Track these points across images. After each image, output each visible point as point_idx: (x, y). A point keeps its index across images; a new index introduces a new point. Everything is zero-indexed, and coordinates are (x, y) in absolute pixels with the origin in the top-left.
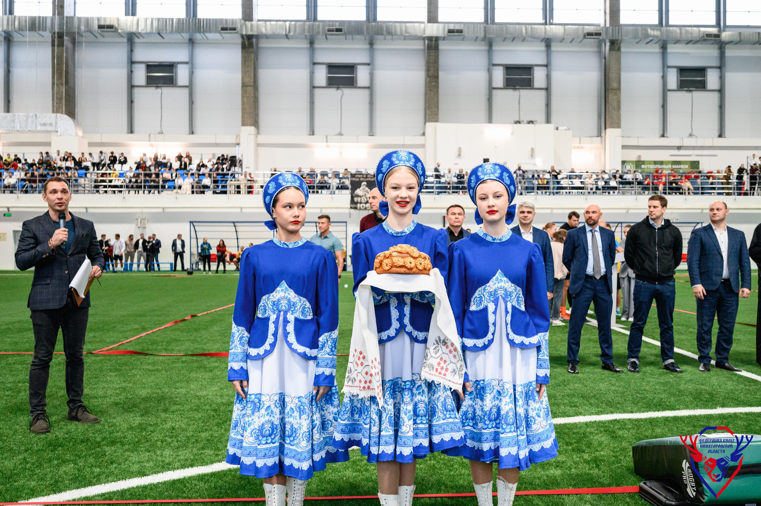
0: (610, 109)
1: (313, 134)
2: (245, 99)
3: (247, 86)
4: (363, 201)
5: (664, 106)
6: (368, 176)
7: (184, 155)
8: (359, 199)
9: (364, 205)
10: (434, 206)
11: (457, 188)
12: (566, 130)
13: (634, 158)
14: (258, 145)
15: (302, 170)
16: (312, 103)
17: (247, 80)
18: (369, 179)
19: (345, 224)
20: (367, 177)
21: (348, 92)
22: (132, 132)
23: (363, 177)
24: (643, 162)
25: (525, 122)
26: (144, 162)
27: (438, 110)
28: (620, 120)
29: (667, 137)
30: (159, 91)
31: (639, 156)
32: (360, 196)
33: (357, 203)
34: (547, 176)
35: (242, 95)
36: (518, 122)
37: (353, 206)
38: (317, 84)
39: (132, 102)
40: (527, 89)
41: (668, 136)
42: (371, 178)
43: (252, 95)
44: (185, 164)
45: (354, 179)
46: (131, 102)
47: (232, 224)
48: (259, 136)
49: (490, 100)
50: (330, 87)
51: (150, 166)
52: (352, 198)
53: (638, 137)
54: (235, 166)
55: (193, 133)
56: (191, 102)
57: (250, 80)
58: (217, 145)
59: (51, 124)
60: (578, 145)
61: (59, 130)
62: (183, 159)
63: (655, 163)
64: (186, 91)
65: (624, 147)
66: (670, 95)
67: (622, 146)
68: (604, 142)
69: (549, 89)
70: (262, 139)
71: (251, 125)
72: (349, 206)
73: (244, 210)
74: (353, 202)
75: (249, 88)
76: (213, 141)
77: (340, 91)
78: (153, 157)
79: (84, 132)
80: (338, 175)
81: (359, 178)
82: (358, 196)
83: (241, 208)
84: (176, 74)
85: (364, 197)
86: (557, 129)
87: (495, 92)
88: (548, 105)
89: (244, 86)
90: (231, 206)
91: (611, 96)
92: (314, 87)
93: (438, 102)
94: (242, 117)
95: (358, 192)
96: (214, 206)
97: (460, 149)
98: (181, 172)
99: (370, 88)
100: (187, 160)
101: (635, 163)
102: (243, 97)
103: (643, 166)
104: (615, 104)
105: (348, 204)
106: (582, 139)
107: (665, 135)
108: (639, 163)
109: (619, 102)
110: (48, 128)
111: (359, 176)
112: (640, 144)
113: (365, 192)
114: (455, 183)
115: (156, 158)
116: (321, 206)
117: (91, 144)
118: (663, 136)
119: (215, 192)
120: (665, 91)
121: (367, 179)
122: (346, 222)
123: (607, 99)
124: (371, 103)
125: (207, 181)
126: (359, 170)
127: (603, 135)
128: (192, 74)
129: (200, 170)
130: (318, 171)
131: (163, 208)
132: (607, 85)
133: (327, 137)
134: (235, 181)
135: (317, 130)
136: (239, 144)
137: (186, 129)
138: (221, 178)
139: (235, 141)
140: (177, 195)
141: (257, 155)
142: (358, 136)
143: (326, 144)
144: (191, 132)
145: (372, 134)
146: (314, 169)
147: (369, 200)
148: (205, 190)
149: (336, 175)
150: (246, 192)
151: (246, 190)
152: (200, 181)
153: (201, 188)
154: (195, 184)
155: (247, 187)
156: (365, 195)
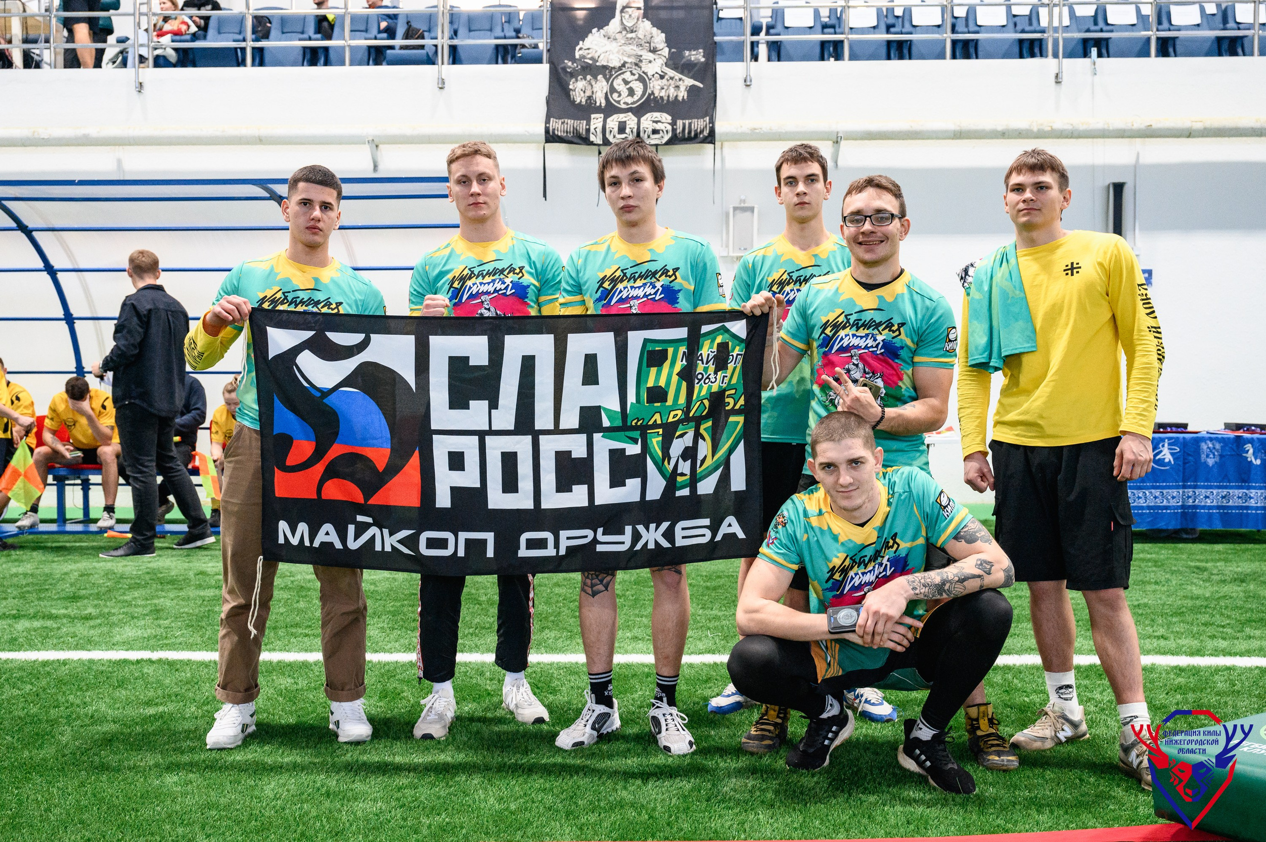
4: (624, 100)
9: (631, 121)
32: (607, 72)
33: (587, 109)
37: (558, 126)
52: (559, 81)
72: (540, 130)
74: (560, 102)
82: (592, 70)
95: (595, 43)
105: (532, 114)
116: (376, 133)
147: (657, 87)
156: (637, 62)
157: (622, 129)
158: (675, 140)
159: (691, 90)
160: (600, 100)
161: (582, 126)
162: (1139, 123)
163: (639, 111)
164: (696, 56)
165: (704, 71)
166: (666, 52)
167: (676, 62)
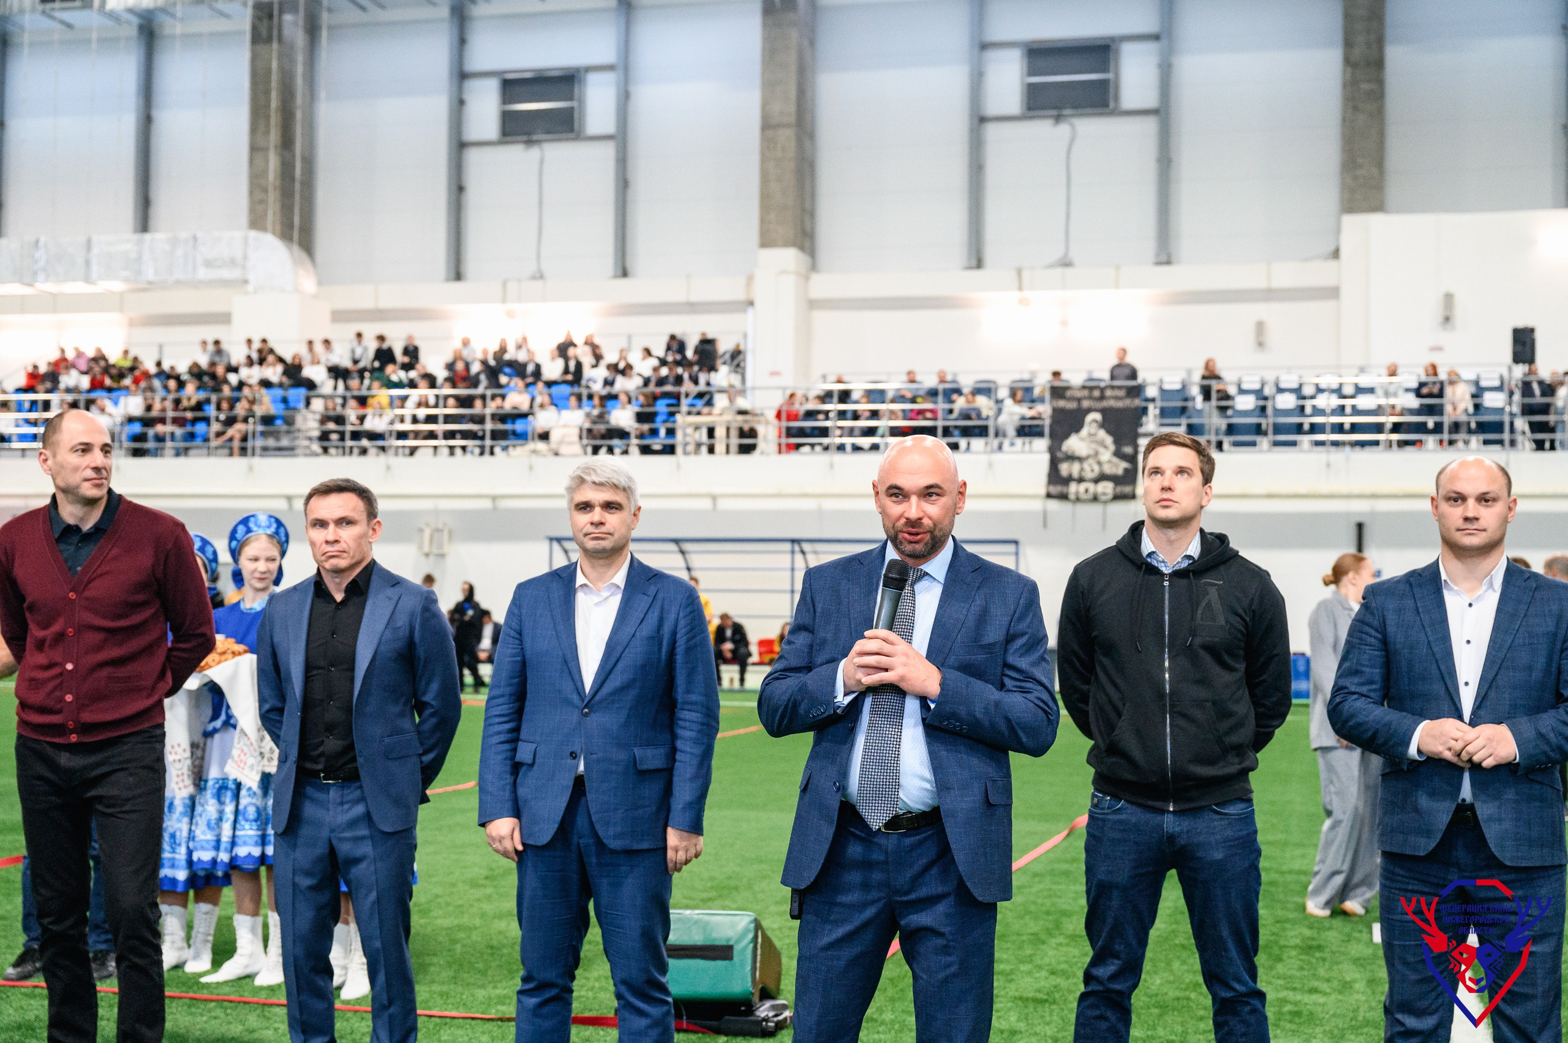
1: (979, 263)
2: (771, 165)
3: (779, 126)
4: (1089, 475)
6: (1108, 393)
7: (579, 340)
8: (1075, 469)
9: (1091, 487)
10: (1325, 489)
11: (1421, 428)
14: (813, 304)
15: (918, 378)
16: (977, 168)
17: (776, 107)
18: (1112, 403)
19: (1011, 548)
20: (1102, 397)
21: (1089, 128)
22: (458, 276)
23: (1090, 398)
26: (467, 366)
27: (1383, 173)
30: (534, 152)
32: (1080, 459)
33: (1067, 480)
35: (762, 152)
37: (1055, 489)
38: (992, 109)
39: (461, 189)
42: (1117, 398)
43: (791, 154)
44: (579, 366)
45: (1061, 403)
46: (458, 189)
47: (673, 547)
48: (815, 278)
50: (1033, 118)
51: (478, 374)
52: (1054, 463)
54: (712, 368)
55: (625, 274)
56: (623, 184)
57: (785, 109)
58: (692, 308)
59: (233, 262)
61: (251, 277)
62: (571, 352)
64: (607, 152)
70: (822, 285)
71: (787, 244)
72: (1043, 491)
73: (723, 504)
74: (1055, 476)
75: (781, 131)
76: (680, 297)
77: (1064, 129)
78: (495, 347)
79: (320, 283)
80: (1028, 390)
81: (1079, 400)
82: (1071, 458)
83: (714, 498)
84: (582, 102)
85: (1091, 461)
89: (768, 125)
90: (684, 490)
92: (983, 120)
93: (1382, 148)
94: (763, 221)
95: (1074, 444)
97: (1449, 298)
98: (565, 389)
99: (1161, 112)
100: (584, 355)
102: (764, 160)
105: (1039, 483)
110: (226, 274)
111: (1079, 394)
113: (1094, 446)
114: (1412, 412)
115: (503, 350)
117: (339, 316)
119: (646, 450)
121: (1105, 404)
122: (1016, 542)
124: (1166, 161)
125: (623, 417)
126: (1096, 375)
128: (625, 98)
129: (611, 384)
131: (494, 498)
133: (1019, 272)
134: (699, 413)
135: (990, 253)
136: (751, 303)
137: (608, 262)
138: (669, 405)
139: (741, 296)
140: (535, 459)
141: (805, 336)
142: (1118, 268)
143: (1016, 295)
144: (620, 272)
145: (1164, 258)
146: (955, 375)
147: (1108, 470)
148: (615, 442)
149: (1023, 393)
150: (734, 448)
151: (735, 441)
152: (602, 417)
153: (603, 437)
154: (587, 425)
155: (734, 433)
156: (1097, 454)
157: (1087, 491)
158: (1117, 497)
159: (1126, 470)
161: (1065, 489)
162: (1368, 490)
163: (1096, 481)
164: (1128, 450)
165: (1132, 459)
166: (1112, 448)
167: (1118, 454)
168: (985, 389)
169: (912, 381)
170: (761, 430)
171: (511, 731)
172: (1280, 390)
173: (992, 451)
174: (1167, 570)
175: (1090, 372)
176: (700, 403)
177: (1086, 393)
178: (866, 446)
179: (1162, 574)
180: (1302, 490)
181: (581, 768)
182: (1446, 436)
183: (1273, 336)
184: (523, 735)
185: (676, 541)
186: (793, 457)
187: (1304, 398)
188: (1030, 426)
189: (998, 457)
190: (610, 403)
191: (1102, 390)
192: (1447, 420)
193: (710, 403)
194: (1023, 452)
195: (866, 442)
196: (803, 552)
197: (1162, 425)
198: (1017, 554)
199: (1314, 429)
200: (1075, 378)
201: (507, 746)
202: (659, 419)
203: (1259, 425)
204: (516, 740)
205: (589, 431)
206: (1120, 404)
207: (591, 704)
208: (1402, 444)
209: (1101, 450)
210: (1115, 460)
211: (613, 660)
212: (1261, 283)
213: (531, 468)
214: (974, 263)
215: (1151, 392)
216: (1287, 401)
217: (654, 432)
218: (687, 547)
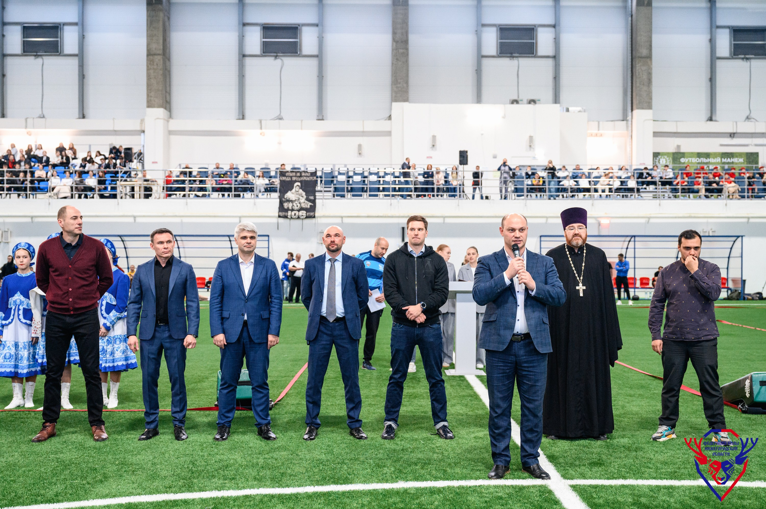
0: (637, 84)
1: (243, 117)
2: (152, 71)
3: (155, 55)
4: (296, 208)
5: (712, 80)
6: (303, 174)
7: (67, 147)
9: (297, 213)
10: (389, 214)
12: (580, 111)
13: (672, 149)
14: (171, 133)
15: (220, 166)
16: (242, 76)
17: (154, 46)
18: (305, 178)
19: (266, 238)
20: (301, 176)
21: (289, 62)
22: (3, 115)
23: (296, 176)
24: (683, 155)
25: (525, 101)
27: (408, 86)
28: (651, 99)
29: (716, 121)
30: (39, 61)
31: (679, 147)
32: (292, 201)
33: (287, 210)
34: (544, 174)
35: (148, 66)
36: (515, 102)
37: (281, 214)
38: (248, 52)
39: (5, 76)
40: (529, 57)
41: (718, 119)
42: (307, 176)
43: (161, 66)
44: (68, 158)
45: (284, 178)
46: (2, 76)
47: (119, 239)
48: (171, 121)
49: (479, 71)
50: (265, 56)
52: (281, 203)
53: (677, 121)
55: (84, 117)
56: (82, 77)
57: (158, 47)
58: (115, 133)
60: (596, 132)
62: (65, 152)
63: (699, 155)
64: (75, 62)
65: (656, 134)
66: (720, 64)
67: (654, 133)
68: (630, 128)
69: (557, 57)
70: (174, 125)
71: (159, 107)
72: (277, 215)
73: (139, 220)
74: (282, 208)
75: (156, 57)
76: (109, 127)
77: (278, 61)
80: (269, 172)
81: (291, 177)
82: (289, 201)
83: (135, 217)
84: (62, 39)
85: (296, 202)
86: (568, 110)
87: (485, 61)
88: (556, 78)
89: (150, 54)
90: (121, 214)
91: (639, 67)
92: (244, 56)
93: (407, 75)
94: (148, 95)
95: (290, 195)
96: (98, 214)
97: (434, 137)
98: (62, 169)
99: (319, 57)
100: (69, 153)
101: (672, 156)
102: (148, 69)
103: (682, 160)
104: (645, 77)
105: (275, 211)
106: (601, 123)
107: (714, 118)
108: (677, 156)
109: (650, 74)
111: (291, 174)
112: (679, 131)
113: (298, 196)
114: (421, 183)
116: (240, 215)
118: (711, 119)
119: (102, 196)
120: (714, 58)
121: (302, 179)
122: (268, 236)
123: (634, 70)
124: (321, 77)
125: (91, 182)
126: (296, 166)
127: (629, 118)
128: (82, 38)
129: (84, 167)
130: (242, 169)
131: (32, 217)
132: (634, 53)
133: (261, 122)
134: (126, 181)
135: (247, 113)
136: (144, 132)
137: (76, 111)
138: (111, 177)
139: (138, 128)
140: (51, 200)
141: (167, 146)
142: (302, 121)
143: (260, 131)
144: (81, 116)
145: (321, 118)
146: (237, 165)
147: (303, 206)
148: (89, 193)
149: (266, 173)
150: (142, 196)
151: (143, 193)
152: (82, 182)
153: (83, 191)
154: (74, 185)
155: (142, 189)
156: (299, 199)
158: (307, 217)
159: (311, 206)
160: (290, 208)
161: (286, 214)
162: (406, 214)
163: (299, 211)
164: (312, 198)
165: (314, 202)
166: (305, 197)
167: (307, 199)
168: (250, 171)
169: (218, 168)
170: (154, 188)
171: (220, 307)
172: (371, 174)
173: (254, 198)
174: (415, 256)
175: (293, 165)
176: (125, 176)
177: (294, 174)
178: (201, 195)
179: (414, 257)
180: (381, 215)
181: (246, 318)
182: (435, 193)
183: (364, 151)
184: (224, 308)
185: (120, 236)
186: (169, 200)
187: (380, 177)
188: (270, 188)
189: (257, 200)
190: (84, 175)
191: (301, 173)
192: (435, 187)
193: (130, 176)
194: (267, 198)
195: (200, 194)
196: (177, 241)
197: (325, 187)
198: (268, 241)
199: (384, 190)
200: (288, 168)
201: (219, 312)
202: (107, 182)
203: (363, 188)
204: (222, 310)
205: (76, 188)
206: (308, 179)
207: (247, 299)
208: (418, 196)
209: (301, 198)
210: (306, 202)
211: (254, 285)
212: (360, 129)
213: (49, 204)
214: (241, 117)
215: (319, 174)
216: (373, 178)
217: (106, 189)
218: (125, 238)
